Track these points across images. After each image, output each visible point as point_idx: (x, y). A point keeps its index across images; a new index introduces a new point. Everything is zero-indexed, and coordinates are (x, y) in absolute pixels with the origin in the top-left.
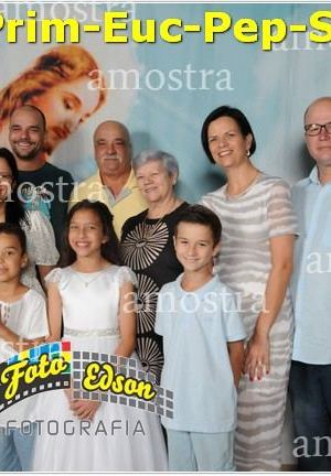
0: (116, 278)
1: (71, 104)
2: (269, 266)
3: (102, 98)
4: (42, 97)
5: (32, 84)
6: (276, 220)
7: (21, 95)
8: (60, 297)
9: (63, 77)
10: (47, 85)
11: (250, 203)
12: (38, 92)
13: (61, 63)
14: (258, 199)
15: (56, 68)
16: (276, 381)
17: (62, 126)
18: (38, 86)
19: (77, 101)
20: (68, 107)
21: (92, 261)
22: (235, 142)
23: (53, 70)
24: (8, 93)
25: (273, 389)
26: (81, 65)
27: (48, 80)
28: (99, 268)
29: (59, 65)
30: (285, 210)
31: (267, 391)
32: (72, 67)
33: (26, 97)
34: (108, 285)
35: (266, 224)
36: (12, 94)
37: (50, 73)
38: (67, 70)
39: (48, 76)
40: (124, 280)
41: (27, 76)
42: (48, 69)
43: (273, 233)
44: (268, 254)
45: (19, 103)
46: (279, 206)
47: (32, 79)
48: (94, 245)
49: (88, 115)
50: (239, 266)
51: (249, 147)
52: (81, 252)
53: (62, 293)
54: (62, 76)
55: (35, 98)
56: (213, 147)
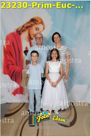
4: (31, 28)
5: (29, 25)
9: (36, 24)
10: (32, 25)
12: (30, 26)
13: (35, 20)
18: (30, 25)
19: (38, 28)
20: (36, 30)
26: (40, 21)
27: (32, 24)
32: (38, 21)
33: (27, 27)
37: (33, 22)
38: (37, 22)
39: (32, 23)
41: (28, 23)
45: (26, 29)
55: (29, 28)
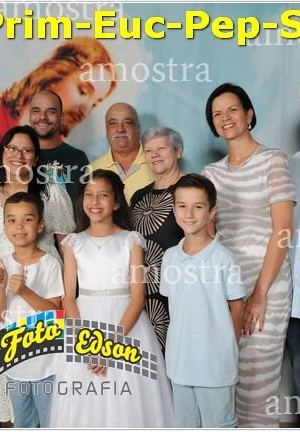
0: (127, 242)
1: (85, 90)
2: (270, 230)
3: (113, 84)
4: (59, 84)
5: (50, 73)
6: (276, 188)
7: (40, 83)
8: (75, 260)
9: (79, 66)
10: (64, 74)
11: (252, 172)
12: (55, 80)
13: (77, 53)
14: (259, 169)
15: (72, 58)
16: (274, 337)
17: (77, 110)
18: (56, 75)
19: (90, 86)
20: (82, 93)
21: (104, 227)
22: (237, 116)
23: (69, 60)
24: (28, 81)
25: (273, 346)
26: (94, 54)
27: (65, 69)
28: (111, 233)
29: (74, 55)
30: (284, 178)
31: (267, 348)
32: (86, 57)
33: (45, 85)
34: (119, 249)
35: (266, 192)
36: (32, 82)
37: (66, 63)
38: (81, 59)
39: (64, 65)
40: (134, 244)
41: (46, 66)
42: (64, 59)
43: (273, 200)
44: (269, 219)
45: (38, 90)
46: (279, 175)
47: (51, 68)
48: (106, 211)
49: (100, 100)
50: (241, 230)
51: (250, 121)
52: (94, 218)
53: (76, 256)
54: (77, 65)
55: (53, 86)
56: (217, 121)
